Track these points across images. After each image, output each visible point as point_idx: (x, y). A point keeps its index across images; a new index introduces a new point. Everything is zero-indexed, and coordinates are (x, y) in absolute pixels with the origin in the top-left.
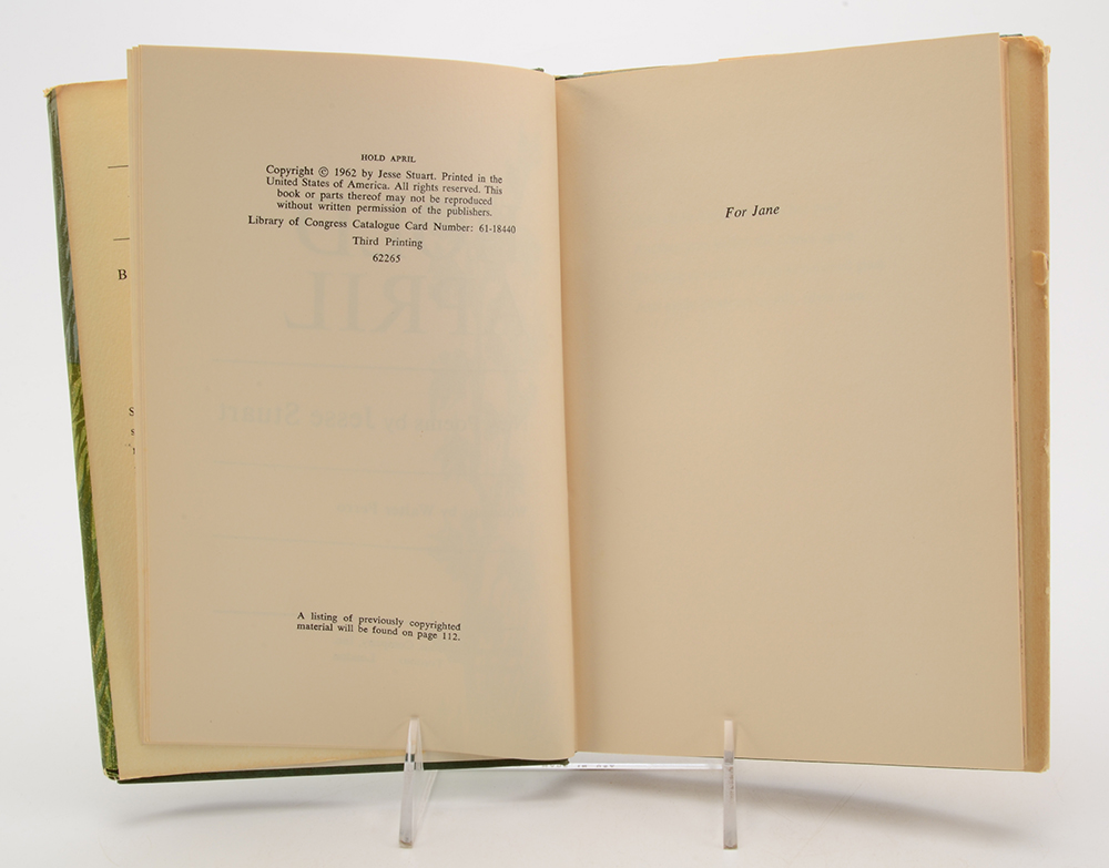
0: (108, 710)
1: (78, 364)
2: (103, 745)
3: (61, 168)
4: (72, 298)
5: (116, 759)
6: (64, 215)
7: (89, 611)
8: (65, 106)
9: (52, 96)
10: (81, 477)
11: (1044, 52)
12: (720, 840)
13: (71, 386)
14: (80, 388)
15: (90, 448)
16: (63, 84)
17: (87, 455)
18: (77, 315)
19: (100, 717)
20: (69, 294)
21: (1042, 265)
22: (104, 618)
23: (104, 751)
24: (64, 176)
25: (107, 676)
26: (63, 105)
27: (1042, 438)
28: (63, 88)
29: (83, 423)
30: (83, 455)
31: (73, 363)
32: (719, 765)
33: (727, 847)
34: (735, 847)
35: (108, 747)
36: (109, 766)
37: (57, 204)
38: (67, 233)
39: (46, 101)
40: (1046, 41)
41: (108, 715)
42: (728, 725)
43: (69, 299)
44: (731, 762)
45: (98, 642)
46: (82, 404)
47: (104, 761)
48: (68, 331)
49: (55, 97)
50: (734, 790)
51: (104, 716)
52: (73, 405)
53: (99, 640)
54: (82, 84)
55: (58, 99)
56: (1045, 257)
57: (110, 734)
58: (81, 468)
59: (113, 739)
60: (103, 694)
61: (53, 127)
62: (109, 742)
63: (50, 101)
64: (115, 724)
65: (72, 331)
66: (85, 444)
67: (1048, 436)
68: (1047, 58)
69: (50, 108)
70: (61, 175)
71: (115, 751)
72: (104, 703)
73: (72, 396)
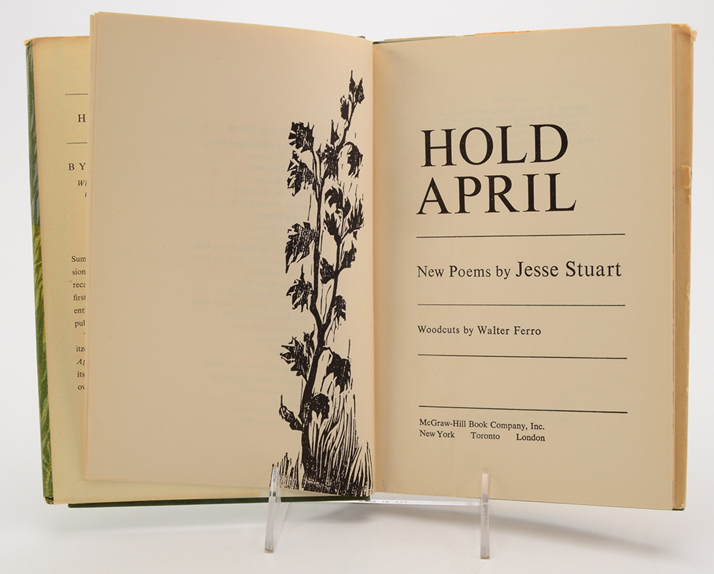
0: (48, 458)
1: (39, 225)
2: (44, 480)
3: (34, 94)
4: (37, 181)
5: (52, 491)
6: (34, 125)
7: (39, 391)
8: (38, 52)
9: (30, 45)
10: (38, 301)
11: (692, 34)
12: (478, 553)
13: (34, 239)
14: (40, 241)
15: (45, 282)
16: (38, 37)
17: (42, 287)
18: (40, 193)
19: (43, 462)
20: (35, 178)
21: (688, 174)
22: (49, 396)
23: (44, 485)
24: (36, 99)
25: (49, 435)
26: (36, 51)
27: (685, 289)
28: (38, 40)
29: (41, 265)
30: (40, 286)
31: (36, 225)
32: (476, 503)
33: (482, 558)
34: (488, 558)
35: (47, 482)
36: (48, 495)
37: (30, 117)
38: (35, 137)
39: (25, 48)
40: (693, 27)
41: (48, 461)
42: (485, 476)
43: (35, 181)
44: (487, 501)
45: (44, 412)
46: (40, 252)
47: (44, 491)
48: (33, 203)
49: (32, 45)
50: (488, 521)
51: (46, 461)
52: (35, 253)
53: (45, 411)
54: (51, 38)
55: (34, 47)
56: (690, 170)
57: (49, 474)
58: (38, 295)
59: (51, 477)
60: (46, 447)
61: (30, 66)
62: (48, 479)
63: (28, 48)
64: (52, 467)
65: (36, 203)
66: (41, 279)
67: (689, 287)
68: (694, 39)
69: (28, 53)
70: (33, 98)
71: (52, 485)
72: (46, 453)
73: (34, 246)
